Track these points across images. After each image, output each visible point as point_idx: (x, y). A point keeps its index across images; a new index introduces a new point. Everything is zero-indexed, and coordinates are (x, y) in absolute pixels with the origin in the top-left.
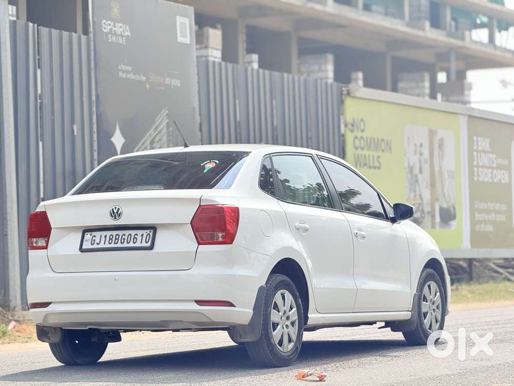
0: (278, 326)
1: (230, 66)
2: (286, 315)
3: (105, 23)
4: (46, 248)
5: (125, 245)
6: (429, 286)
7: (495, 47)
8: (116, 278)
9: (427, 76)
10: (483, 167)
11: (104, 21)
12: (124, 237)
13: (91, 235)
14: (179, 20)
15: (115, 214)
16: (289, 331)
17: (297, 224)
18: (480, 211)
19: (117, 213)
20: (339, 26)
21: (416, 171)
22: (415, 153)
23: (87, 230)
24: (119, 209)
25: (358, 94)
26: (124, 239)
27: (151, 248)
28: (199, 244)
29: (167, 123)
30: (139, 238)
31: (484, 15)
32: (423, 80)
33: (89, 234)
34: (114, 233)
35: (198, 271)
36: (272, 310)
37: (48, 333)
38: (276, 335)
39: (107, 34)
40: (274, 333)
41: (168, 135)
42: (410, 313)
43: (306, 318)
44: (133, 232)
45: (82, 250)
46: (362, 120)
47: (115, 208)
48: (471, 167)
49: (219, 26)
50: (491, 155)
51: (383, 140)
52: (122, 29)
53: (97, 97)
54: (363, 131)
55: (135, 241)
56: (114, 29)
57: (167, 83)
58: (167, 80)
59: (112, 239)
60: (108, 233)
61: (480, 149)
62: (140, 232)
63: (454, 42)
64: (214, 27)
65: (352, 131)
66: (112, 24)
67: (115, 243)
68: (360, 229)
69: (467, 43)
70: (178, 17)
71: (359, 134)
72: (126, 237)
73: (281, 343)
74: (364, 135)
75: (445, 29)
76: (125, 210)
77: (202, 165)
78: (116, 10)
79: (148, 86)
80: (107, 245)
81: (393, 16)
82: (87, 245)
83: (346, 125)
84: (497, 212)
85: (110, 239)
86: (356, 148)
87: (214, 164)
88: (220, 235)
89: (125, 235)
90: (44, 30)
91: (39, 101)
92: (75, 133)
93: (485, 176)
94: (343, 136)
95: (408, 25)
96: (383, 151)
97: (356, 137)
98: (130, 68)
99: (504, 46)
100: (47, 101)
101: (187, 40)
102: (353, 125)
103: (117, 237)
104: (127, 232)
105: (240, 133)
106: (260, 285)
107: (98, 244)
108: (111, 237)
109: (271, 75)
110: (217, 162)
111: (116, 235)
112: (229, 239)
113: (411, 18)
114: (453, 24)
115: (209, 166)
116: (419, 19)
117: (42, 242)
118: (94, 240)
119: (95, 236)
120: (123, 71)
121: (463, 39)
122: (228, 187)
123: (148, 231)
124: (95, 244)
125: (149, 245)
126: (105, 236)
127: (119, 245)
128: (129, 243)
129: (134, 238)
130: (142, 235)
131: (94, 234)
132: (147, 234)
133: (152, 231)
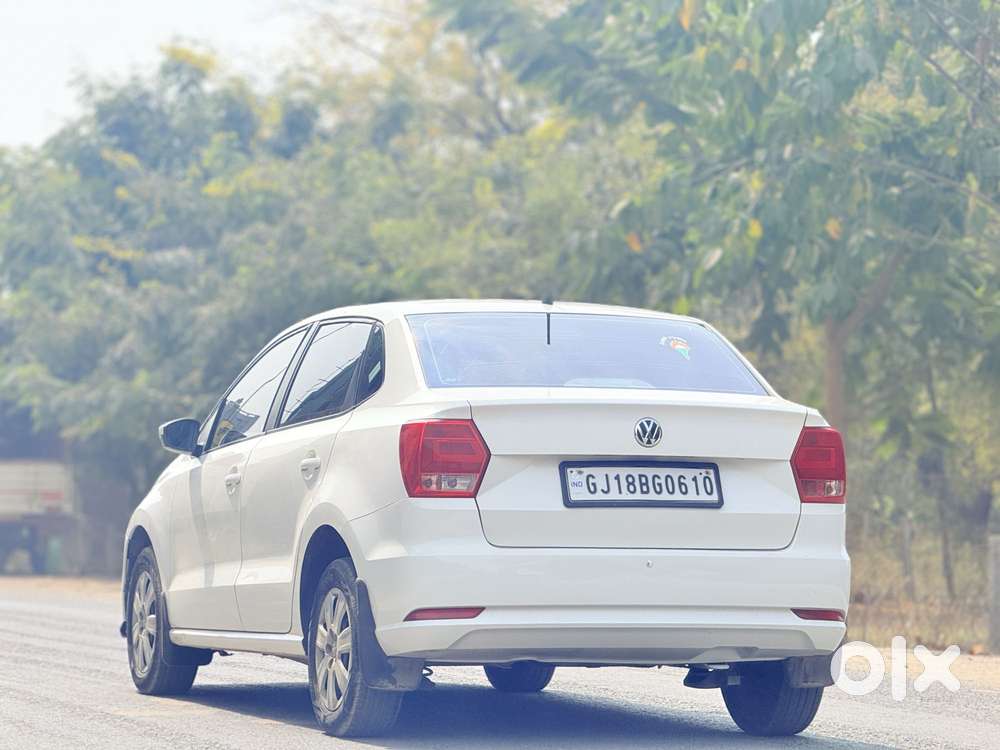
5: (665, 496)
12: (658, 481)
13: (582, 473)
19: (652, 432)
24: (655, 425)
26: (660, 485)
27: (719, 504)
28: (802, 501)
30: (690, 483)
33: (576, 470)
34: (635, 472)
44: (674, 472)
45: (569, 503)
47: (648, 422)
55: (684, 490)
59: (633, 484)
60: (623, 472)
62: (689, 473)
72: (663, 481)
76: (666, 426)
80: (626, 496)
82: (579, 494)
85: (629, 484)
88: (832, 484)
89: (657, 476)
104: (663, 472)
107: (604, 492)
111: (640, 476)
118: (594, 484)
119: (591, 476)
123: (703, 471)
124: (599, 492)
125: (715, 497)
126: (617, 478)
127: (652, 496)
128: (673, 493)
129: (680, 484)
130: (695, 479)
131: (587, 471)
132: (705, 478)
133: (711, 471)
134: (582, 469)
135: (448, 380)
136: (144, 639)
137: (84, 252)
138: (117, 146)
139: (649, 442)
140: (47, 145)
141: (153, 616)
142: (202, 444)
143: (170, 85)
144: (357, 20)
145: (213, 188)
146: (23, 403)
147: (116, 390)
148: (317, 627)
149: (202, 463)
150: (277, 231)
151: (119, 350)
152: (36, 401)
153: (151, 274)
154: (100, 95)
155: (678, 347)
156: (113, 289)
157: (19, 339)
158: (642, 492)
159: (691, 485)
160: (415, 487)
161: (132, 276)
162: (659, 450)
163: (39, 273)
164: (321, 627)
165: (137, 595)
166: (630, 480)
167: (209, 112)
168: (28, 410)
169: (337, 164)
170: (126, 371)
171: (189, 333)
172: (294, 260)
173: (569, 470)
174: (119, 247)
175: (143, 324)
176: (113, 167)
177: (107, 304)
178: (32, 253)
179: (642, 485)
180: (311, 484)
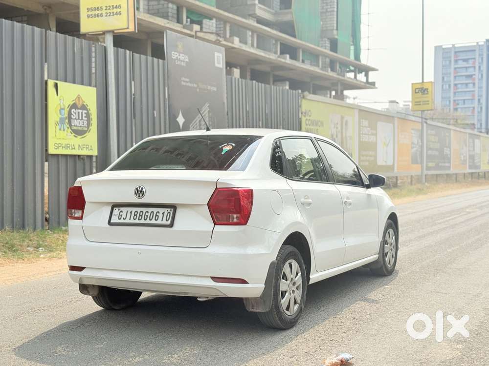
0: (286, 293)
1: (244, 81)
2: (293, 282)
3: (174, 54)
4: (81, 218)
5: (148, 221)
6: (389, 233)
7: (357, 80)
8: (140, 251)
9: (329, 92)
10: (365, 134)
11: (173, 52)
12: (147, 214)
13: (119, 210)
14: (216, 54)
15: (140, 192)
16: (295, 296)
17: (303, 200)
18: (363, 156)
19: (141, 191)
20: (292, 70)
21: (335, 137)
22: (334, 127)
23: (115, 206)
24: (142, 188)
25: (308, 98)
26: (147, 216)
27: (171, 225)
28: (215, 224)
29: (209, 111)
30: (160, 215)
31: (353, 66)
32: (327, 94)
33: (117, 209)
34: (139, 209)
35: (214, 249)
36: (282, 280)
37: (88, 288)
38: (284, 302)
39: (175, 60)
40: (283, 301)
41: (209, 118)
42: (377, 255)
43: (309, 279)
44: (155, 210)
45: (110, 223)
46: (310, 111)
47: (140, 187)
48: (359, 134)
49: (238, 67)
50: (368, 129)
51: (319, 121)
52: (184, 58)
53: (169, 95)
54: (310, 116)
55: (157, 219)
56: (179, 57)
57: (208, 89)
58: (209, 87)
59: (136, 215)
60: (134, 209)
61: (364, 125)
62: (161, 210)
63: (341, 77)
64: (236, 68)
65: (305, 116)
66: (178, 54)
67: (139, 219)
68: (348, 198)
69: (346, 78)
70: (216, 53)
71: (308, 118)
72: (149, 214)
73: (288, 308)
74: (311, 118)
75: (336, 72)
76: (147, 189)
77: (220, 147)
78: (180, 47)
79: (198, 90)
80: (132, 221)
81: (314, 65)
82: (115, 220)
83: (302, 113)
84: (371, 156)
86: (307, 125)
87: (231, 146)
88: (235, 216)
89: (148, 212)
90: (137, 56)
91: (133, 97)
92: (155, 115)
93: (365, 139)
94: (301, 119)
95: (321, 69)
96: (319, 126)
97: (307, 120)
98: (187, 80)
99: (360, 80)
100: (138, 97)
101: (221, 66)
102: (305, 113)
103: (141, 214)
104: (150, 210)
105: (249, 117)
106: (271, 261)
107: (124, 219)
108: (136, 213)
109: (265, 86)
110: (234, 145)
111: (141, 212)
112: (244, 220)
113: (322, 67)
114: (340, 70)
115: (226, 148)
116: (325, 67)
117: (78, 213)
118: (121, 215)
119: (122, 211)
120: (184, 81)
121: (344, 76)
122: (243, 169)
123: (168, 209)
124: (122, 219)
125: (169, 223)
126: (131, 212)
127: (142, 221)
128: (151, 220)
129: (156, 215)
130: (163, 213)
132: (168, 213)
133: (172, 210)
139: (140, 196)
173: (115, 209)
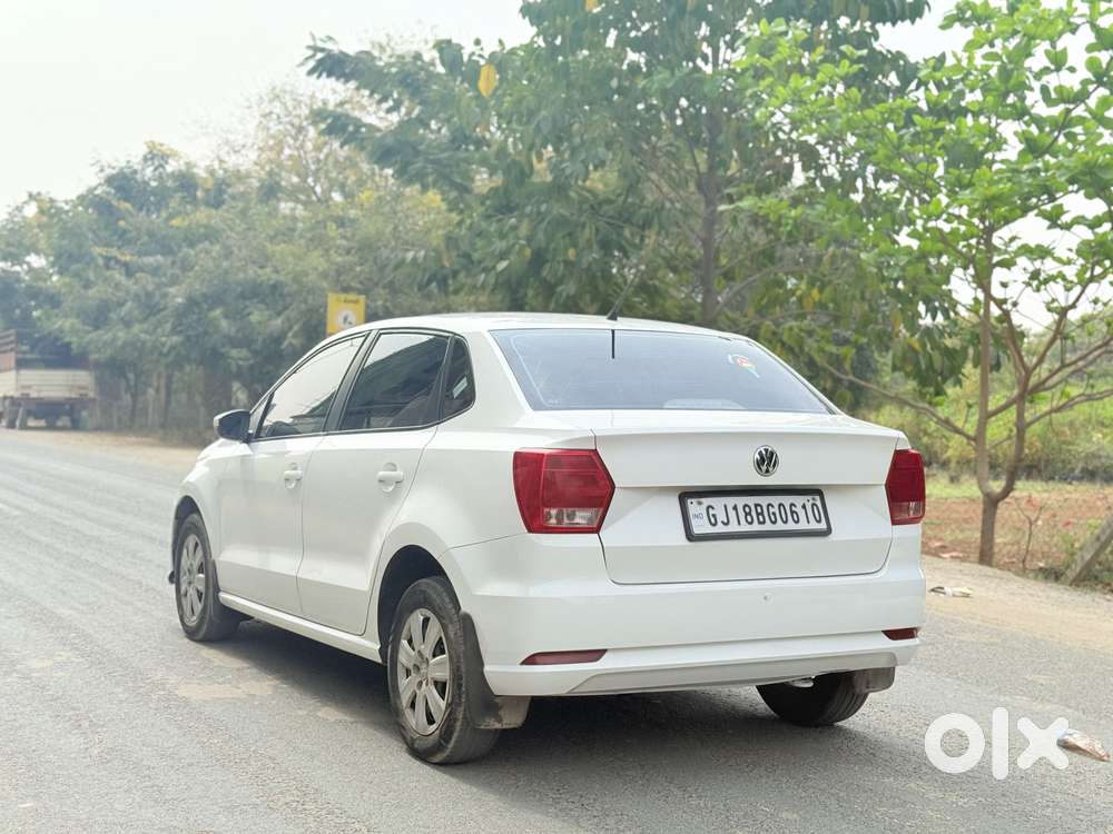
4: (595, 529)
5: (780, 526)
12: (772, 510)
13: (701, 503)
24: (772, 453)
26: (774, 514)
27: (828, 532)
28: (895, 522)
30: (800, 511)
33: (695, 501)
34: (751, 501)
35: (887, 574)
44: (786, 500)
45: (691, 536)
47: (766, 450)
55: (795, 519)
59: (750, 514)
60: (740, 501)
62: (799, 500)
72: (776, 510)
80: (745, 528)
82: (701, 526)
85: (746, 514)
89: (771, 505)
103: (760, 510)
104: (775, 500)
107: (724, 524)
111: (756, 505)
118: (714, 516)
119: (711, 507)
123: (810, 497)
124: (720, 524)
125: (823, 526)
126: (735, 508)
127: (768, 527)
128: (786, 522)
129: (792, 512)
130: (804, 507)
131: (706, 501)
132: (813, 505)
133: (818, 498)
134: (703, 500)
135: (551, 401)
136: (192, 592)
137: (101, 255)
138: (119, 199)
139: (767, 471)
140: (78, 198)
141: (201, 576)
142: (251, 431)
143: (148, 166)
144: (241, 142)
145: (174, 222)
146: (67, 340)
147: (122, 335)
148: (399, 641)
149: (252, 450)
150: (217, 247)
151: (124, 311)
152: (74, 339)
153: (141, 269)
154: (109, 171)
155: (744, 365)
156: (118, 276)
157: (64, 305)
158: (760, 523)
159: (802, 514)
160: (534, 521)
161: (129, 271)
162: (776, 479)
163: (74, 267)
164: (404, 642)
165: (185, 551)
166: (747, 510)
167: (170, 183)
168: (69, 344)
169: (244, 213)
170: (127, 324)
171: (163, 302)
172: (225, 264)
173: (689, 501)
174: (123, 254)
175: (137, 296)
176: (118, 209)
177: (117, 286)
178: (70, 256)
179: (758, 514)
180: (392, 498)
